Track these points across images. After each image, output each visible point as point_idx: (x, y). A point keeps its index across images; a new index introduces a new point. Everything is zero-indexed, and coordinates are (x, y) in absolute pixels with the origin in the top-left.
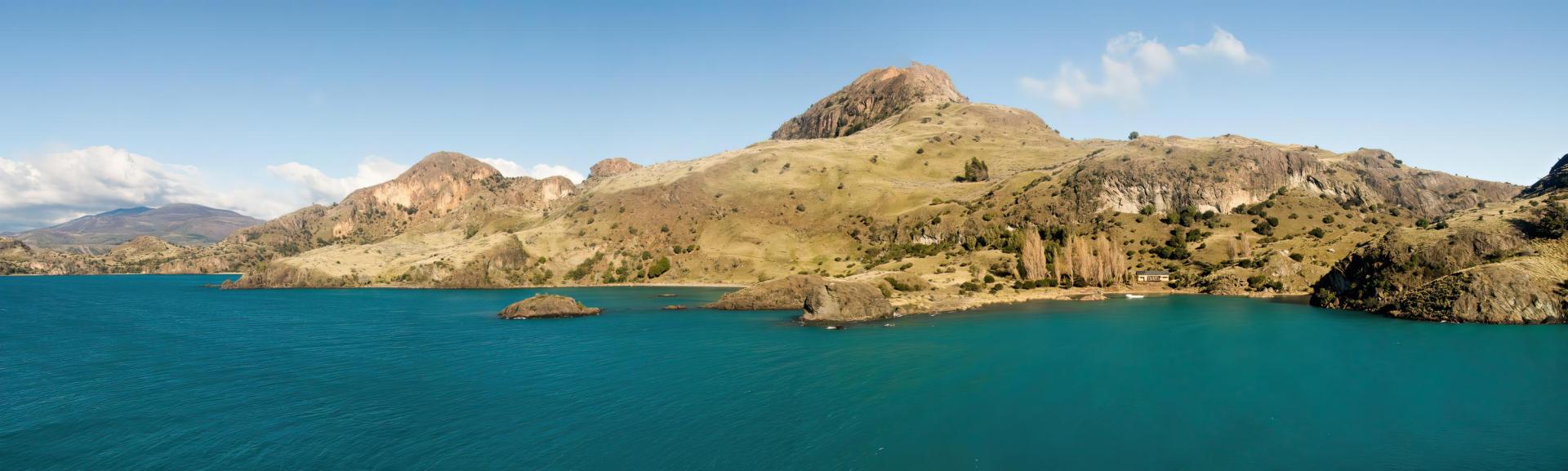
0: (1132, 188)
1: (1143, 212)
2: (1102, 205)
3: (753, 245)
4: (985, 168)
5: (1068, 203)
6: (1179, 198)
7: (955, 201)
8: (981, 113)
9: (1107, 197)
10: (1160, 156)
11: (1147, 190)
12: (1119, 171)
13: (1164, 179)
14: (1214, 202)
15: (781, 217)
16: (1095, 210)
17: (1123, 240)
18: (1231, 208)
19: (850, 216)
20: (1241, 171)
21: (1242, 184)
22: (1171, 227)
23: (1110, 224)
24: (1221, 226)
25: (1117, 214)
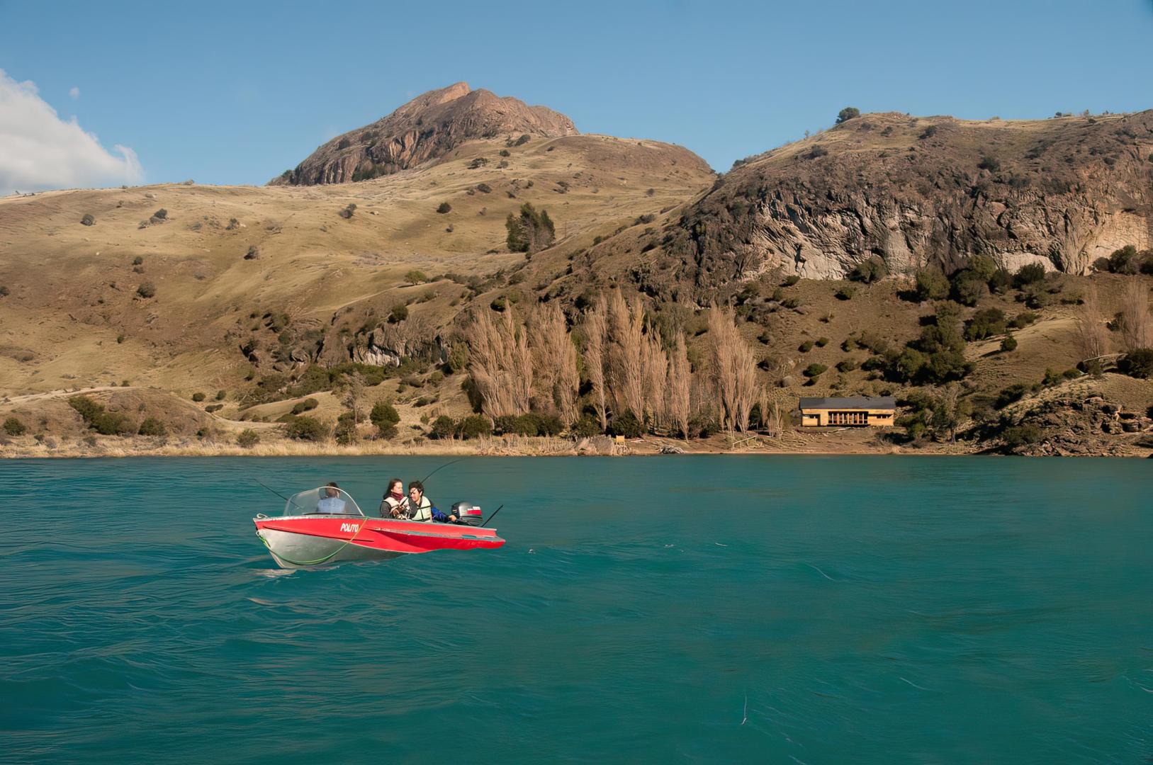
0: (829, 220)
1: (855, 276)
2: (756, 264)
3: (14, 362)
4: (549, 225)
5: (678, 262)
6: (951, 236)
7: (447, 277)
8: (583, 148)
9: (769, 244)
10: (904, 144)
11: (867, 221)
12: (796, 180)
13: (909, 192)
14: (1046, 243)
15: (99, 308)
16: (738, 274)
17: (798, 339)
18: (1091, 261)
19: (253, 316)
20: (1122, 165)
21: (1124, 196)
22: (926, 308)
23: (771, 305)
24: (1064, 302)
25: (791, 282)
